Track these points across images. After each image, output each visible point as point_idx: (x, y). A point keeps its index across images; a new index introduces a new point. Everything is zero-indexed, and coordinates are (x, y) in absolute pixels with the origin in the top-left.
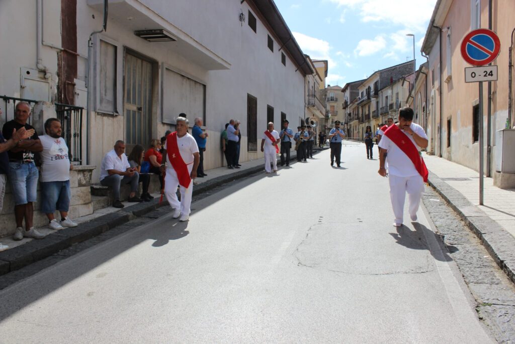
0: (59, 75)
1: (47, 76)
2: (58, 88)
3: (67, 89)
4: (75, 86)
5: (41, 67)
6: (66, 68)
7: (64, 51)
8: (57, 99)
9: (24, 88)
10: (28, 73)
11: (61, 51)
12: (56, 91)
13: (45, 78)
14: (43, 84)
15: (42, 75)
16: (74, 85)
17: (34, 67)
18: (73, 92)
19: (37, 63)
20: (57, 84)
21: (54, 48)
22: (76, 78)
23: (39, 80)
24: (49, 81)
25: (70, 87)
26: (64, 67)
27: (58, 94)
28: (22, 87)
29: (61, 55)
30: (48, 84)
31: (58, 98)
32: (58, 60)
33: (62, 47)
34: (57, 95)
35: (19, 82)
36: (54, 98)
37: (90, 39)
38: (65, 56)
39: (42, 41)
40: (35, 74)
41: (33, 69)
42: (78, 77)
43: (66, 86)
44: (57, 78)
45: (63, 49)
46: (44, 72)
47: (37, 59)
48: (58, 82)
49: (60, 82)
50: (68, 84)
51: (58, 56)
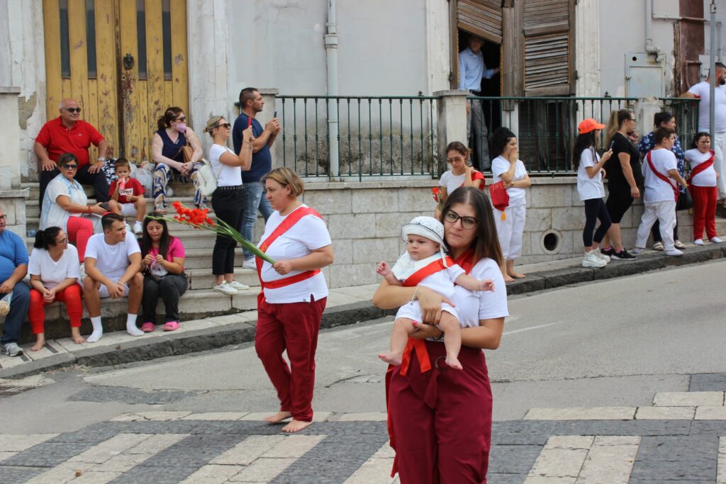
0: (675, 54)
1: (658, 59)
2: (675, 71)
3: (687, 73)
4: (701, 66)
5: (651, 48)
6: (686, 43)
7: (683, 20)
8: (673, 87)
9: (629, 79)
10: (634, 59)
11: (678, 21)
12: (672, 77)
13: (656, 62)
14: (655, 70)
15: (652, 59)
16: (699, 64)
17: (642, 50)
18: (697, 74)
19: (646, 44)
20: (674, 68)
21: (669, 19)
22: (703, 54)
23: (647, 66)
24: (663, 65)
25: (693, 69)
26: (683, 42)
27: (675, 81)
28: (628, 79)
29: (678, 27)
30: (660, 69)
31: (676, 86)
32: (675, 34)
33: (680, 15)
34: (673, 82)
35: (623, 73)
36: (670, 87)
37: (713, 3)
38: (685, 26)
39: (652, 14)
40: (644, 60)
41: (640, 53)
42: (706, 52)
43: (687, 67)
44: (674, 59)
45: (681, 18)
46: (654, 54)
47: (646, 39)
48: (675, 64)
49: (678, 63)
50: (690, 65)
51: (674, 30)
